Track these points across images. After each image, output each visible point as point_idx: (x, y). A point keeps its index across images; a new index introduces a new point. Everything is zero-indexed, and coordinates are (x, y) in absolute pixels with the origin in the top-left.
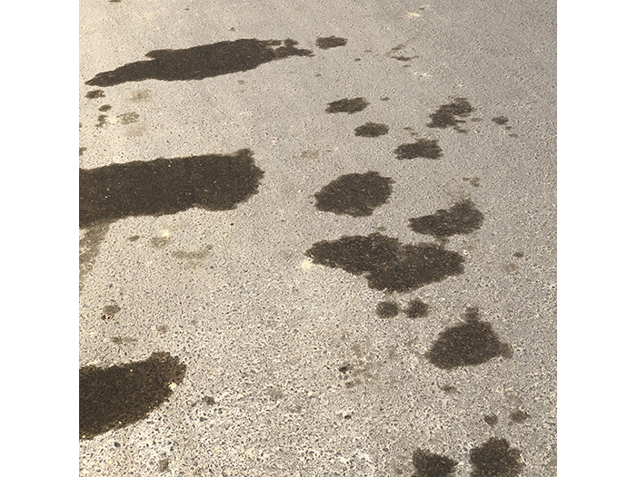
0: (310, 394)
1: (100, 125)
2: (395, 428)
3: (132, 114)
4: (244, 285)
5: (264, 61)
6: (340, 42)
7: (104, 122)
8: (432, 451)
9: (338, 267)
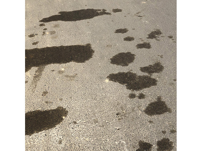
0: (107, 122)
1: (43, 35)
2: (133, 133)
3: (53, 32)
4: (87, 86)
5: (95, 16)
6: (120, 11)
7: (45, 34)
8: (145, 141)
9: (117, 82)
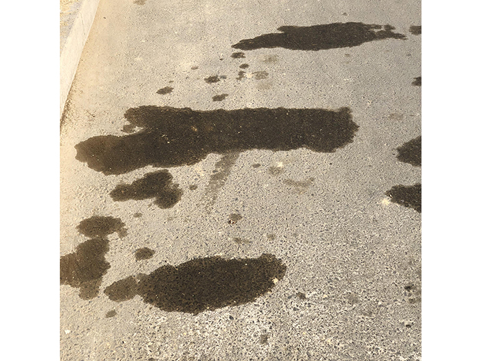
0: (380, 303)
1: (240, 79)
3: (262, 73)
4: (336, 211)
5: (366, 40)
7: (243, 76)
9: (410, 207)
